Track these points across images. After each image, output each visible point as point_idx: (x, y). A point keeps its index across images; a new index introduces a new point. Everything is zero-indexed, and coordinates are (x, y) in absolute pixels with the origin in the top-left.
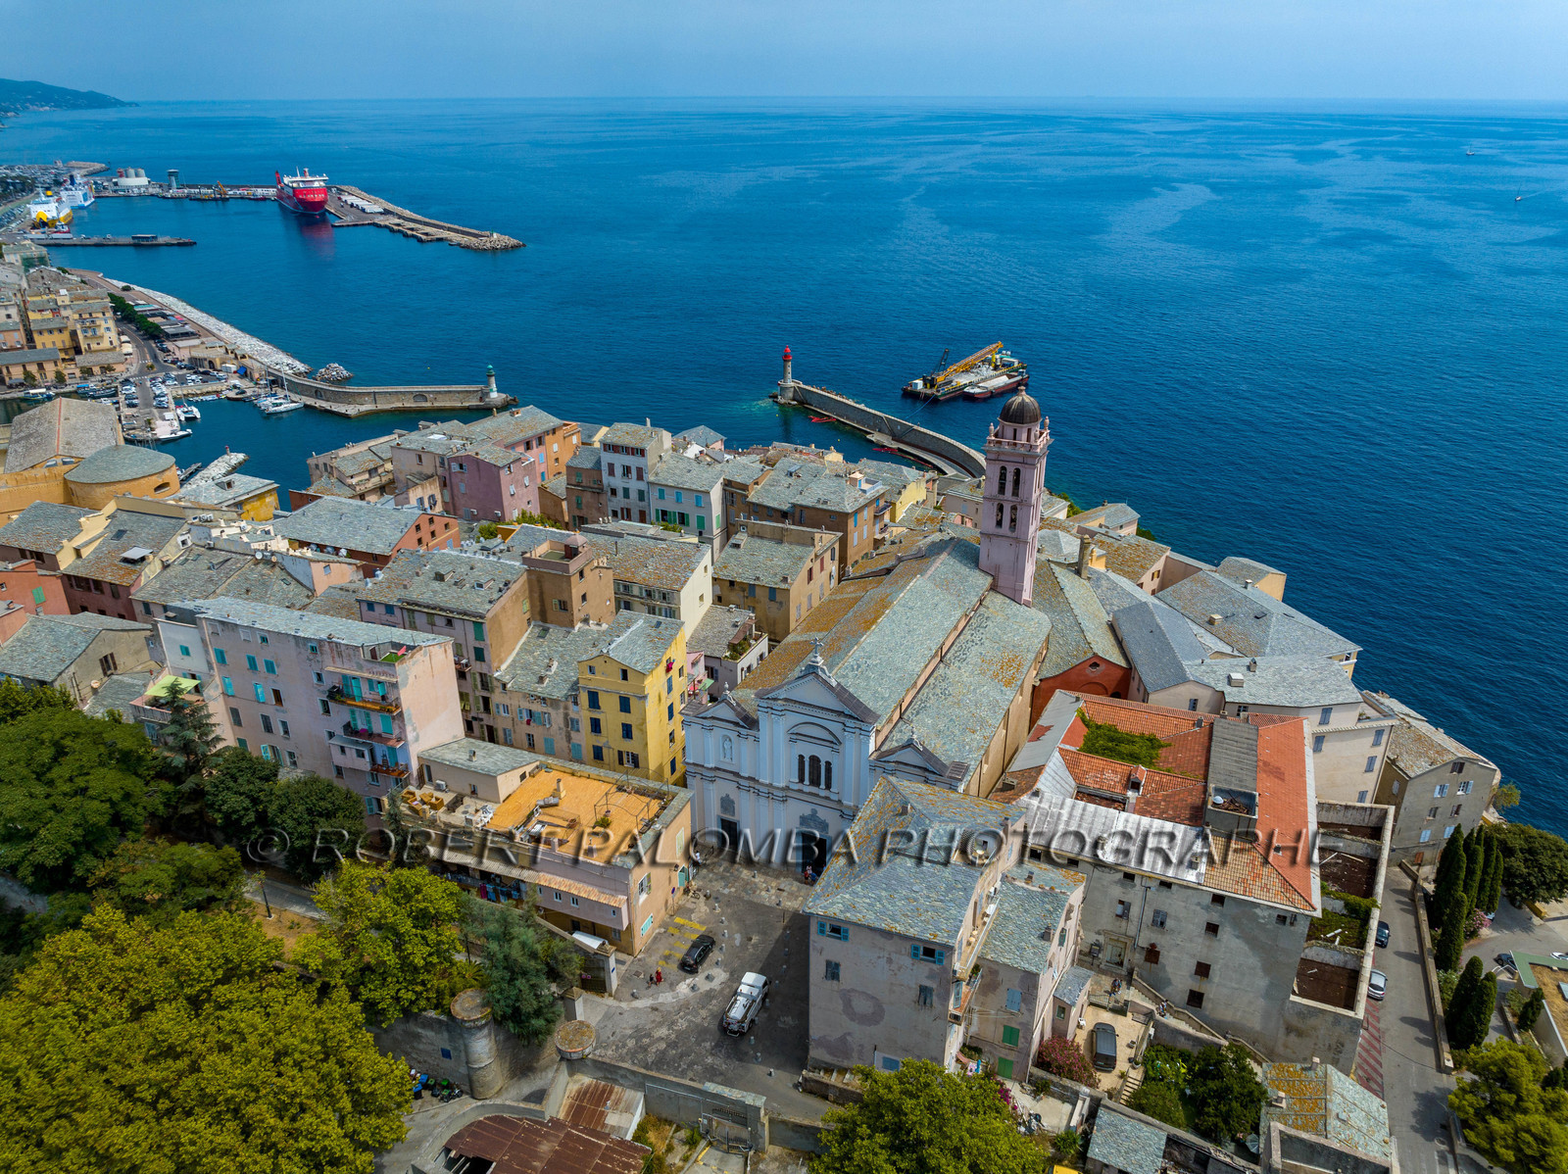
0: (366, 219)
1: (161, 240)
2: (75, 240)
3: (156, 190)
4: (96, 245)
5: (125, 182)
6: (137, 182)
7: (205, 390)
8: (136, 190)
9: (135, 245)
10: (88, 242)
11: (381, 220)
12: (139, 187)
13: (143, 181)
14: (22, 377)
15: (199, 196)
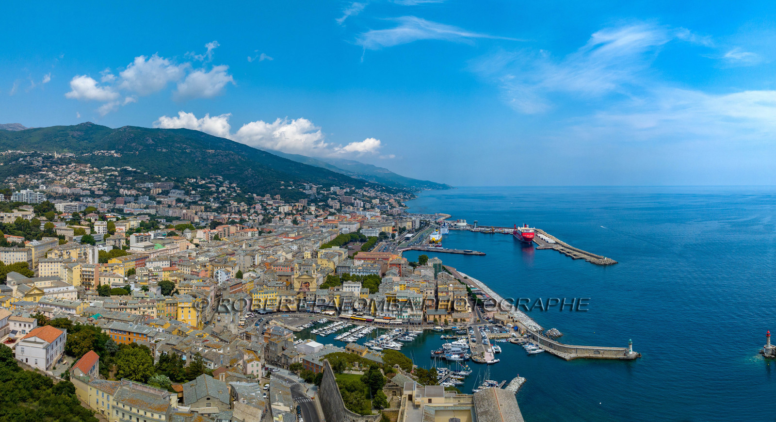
0: (549, 246)
1: (474, 252)
2: (444, 250)
3: (468, 228)
4: (451, 253)
5: (459, 224)
6: (463, 224)
7: (501, 337)
8: (462, 228)
9: (464, 254)
10: (448, 251)
11: (555, 247)
12: (463, 226)
13: (465, 224)
14: (433, 320)
15: (484, 232)
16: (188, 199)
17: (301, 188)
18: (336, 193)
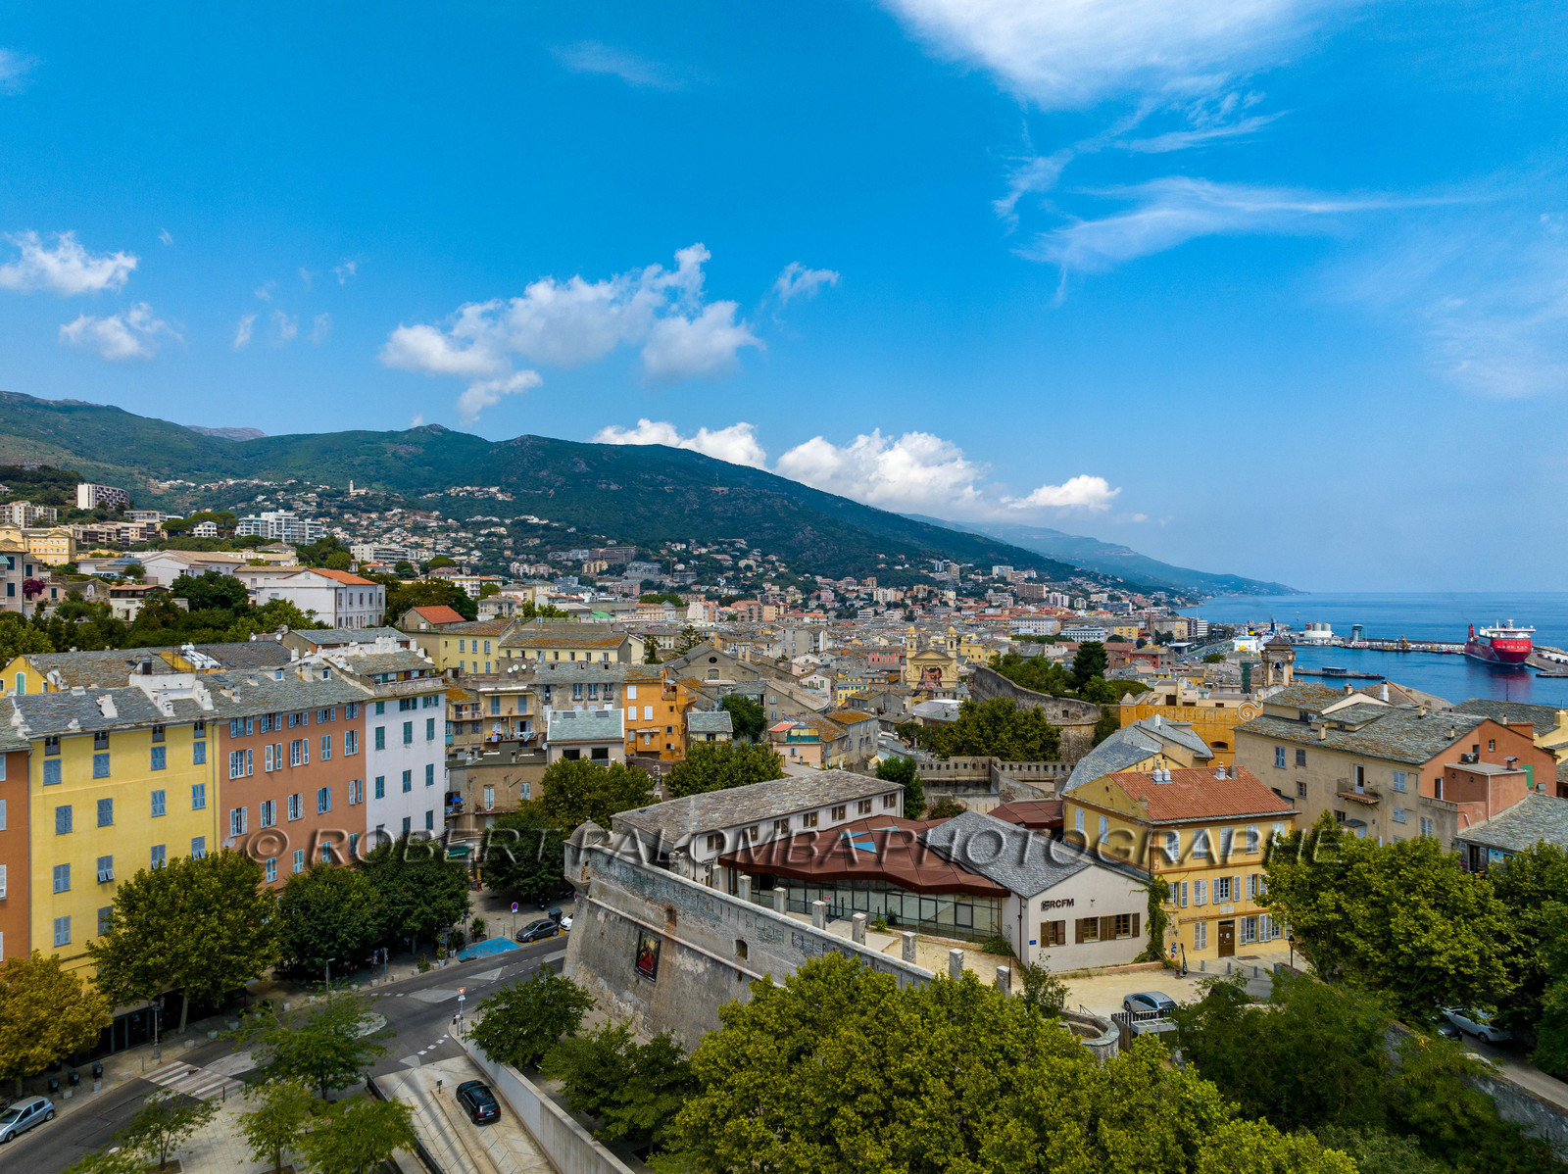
1: (1349, 673)
3: (1339, 642)
5: (1311, 634)
6: (1322, 634)
8: (1320, 642)
9: (1324, 676)
12: (1323, 639)
13: (1328, 634)
15: (1381, 648)
16: (668, 581)
17: (924, 568)
18: (1005, 578)
